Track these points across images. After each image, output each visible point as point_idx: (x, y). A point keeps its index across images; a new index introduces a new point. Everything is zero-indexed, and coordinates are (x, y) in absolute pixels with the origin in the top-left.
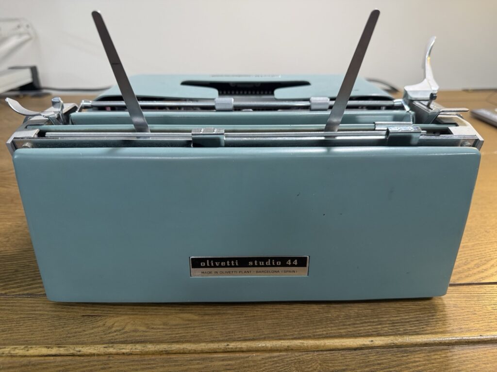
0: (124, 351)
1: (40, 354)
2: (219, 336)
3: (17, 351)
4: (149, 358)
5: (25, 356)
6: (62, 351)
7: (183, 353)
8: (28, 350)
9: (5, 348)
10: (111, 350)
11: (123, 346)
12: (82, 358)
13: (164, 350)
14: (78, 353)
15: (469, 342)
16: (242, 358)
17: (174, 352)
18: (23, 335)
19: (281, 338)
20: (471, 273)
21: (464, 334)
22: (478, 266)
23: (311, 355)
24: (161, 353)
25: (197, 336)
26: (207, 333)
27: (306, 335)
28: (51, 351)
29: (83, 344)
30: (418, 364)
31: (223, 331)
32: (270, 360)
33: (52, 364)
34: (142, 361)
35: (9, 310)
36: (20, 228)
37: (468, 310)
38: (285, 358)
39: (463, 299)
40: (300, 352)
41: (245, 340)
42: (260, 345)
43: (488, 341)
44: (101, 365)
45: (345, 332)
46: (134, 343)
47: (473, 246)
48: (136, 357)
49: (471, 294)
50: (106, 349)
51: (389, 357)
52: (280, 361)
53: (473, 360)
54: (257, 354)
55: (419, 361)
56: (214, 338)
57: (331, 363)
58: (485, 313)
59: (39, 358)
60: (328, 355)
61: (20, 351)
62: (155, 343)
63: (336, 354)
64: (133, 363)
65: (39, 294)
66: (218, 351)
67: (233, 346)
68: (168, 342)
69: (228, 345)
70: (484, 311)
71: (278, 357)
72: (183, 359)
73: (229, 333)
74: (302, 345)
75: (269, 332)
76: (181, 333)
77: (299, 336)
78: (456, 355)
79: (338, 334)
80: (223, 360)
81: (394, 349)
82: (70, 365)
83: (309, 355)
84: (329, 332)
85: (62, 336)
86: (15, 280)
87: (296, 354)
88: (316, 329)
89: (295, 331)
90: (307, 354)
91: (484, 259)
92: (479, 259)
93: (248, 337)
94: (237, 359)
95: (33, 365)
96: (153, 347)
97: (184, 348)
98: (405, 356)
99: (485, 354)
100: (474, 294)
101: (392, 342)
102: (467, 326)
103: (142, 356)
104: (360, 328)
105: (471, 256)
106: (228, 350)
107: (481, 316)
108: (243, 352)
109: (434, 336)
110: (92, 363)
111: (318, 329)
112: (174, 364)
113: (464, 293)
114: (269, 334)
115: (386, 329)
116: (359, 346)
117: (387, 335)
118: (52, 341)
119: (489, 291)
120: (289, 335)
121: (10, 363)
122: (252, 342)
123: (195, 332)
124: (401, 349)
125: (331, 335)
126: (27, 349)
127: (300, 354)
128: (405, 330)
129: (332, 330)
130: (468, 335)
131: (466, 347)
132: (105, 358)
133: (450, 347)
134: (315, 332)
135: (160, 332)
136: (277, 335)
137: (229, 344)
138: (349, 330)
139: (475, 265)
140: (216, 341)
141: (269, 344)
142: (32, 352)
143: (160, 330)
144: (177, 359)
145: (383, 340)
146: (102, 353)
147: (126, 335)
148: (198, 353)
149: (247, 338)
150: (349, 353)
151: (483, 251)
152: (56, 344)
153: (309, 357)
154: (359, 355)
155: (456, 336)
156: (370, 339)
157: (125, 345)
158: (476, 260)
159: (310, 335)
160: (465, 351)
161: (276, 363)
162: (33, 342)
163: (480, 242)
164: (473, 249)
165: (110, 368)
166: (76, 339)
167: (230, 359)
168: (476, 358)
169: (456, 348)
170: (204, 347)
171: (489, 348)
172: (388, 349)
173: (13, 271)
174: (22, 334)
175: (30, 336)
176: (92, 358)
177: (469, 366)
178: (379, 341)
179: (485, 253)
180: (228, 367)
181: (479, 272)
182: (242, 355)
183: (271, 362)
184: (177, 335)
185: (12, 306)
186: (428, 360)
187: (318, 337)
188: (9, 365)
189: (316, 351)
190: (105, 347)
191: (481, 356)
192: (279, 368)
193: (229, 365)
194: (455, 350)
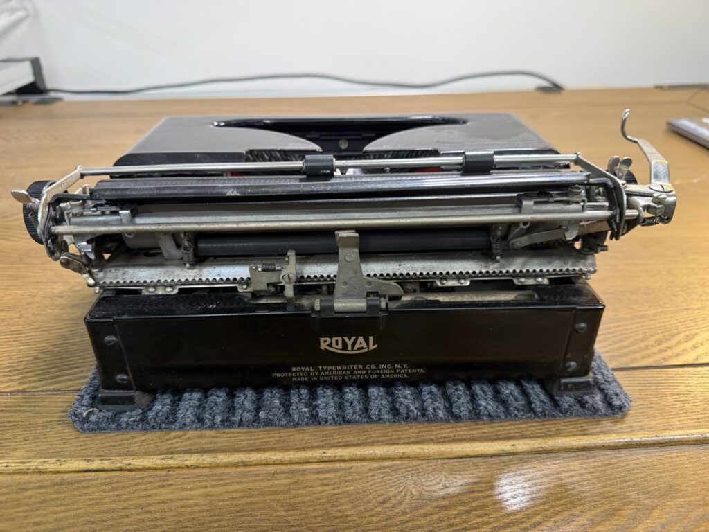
0: (187, 463)
1: (77, 469)
2: (313, 441)
3: (46, 466)
4: (220, 472)
5: (59, 472)
6: (106, 464)
7: (265, 465)
8: (61, 465)
9: (30, 462)
10: (171, 462)
11: (186, 457)
12: (133, 473)
13: (240, 461)
14: (128, 467)
15: (640, 444)
16: (343, 469)
17: (254, 463)
18: (52, 445)
19: (394, 442)
20: (649, 352)
21: (635, 435)
22: (659, 342)
23: (434, 464)
24: (236, 465)
25: (284, 441)
26: (297, 436)
27: (428, 438)
28: (92, 465)
29: (133, 455)
30: (572, 473)
31: (317, 434)
32: (379, 471)
33: (95, 482)
34: (212, 475)
35: (30, 412)
36: (35, 298)
37: (642, 403)
38: (400, 469)
39: (636, 388)
40: (420, 460)
41: (347, 446)
42: (366, 452)
43: (666, 442)
44: (160, 481)
45: (479, 433)
46: (201, 452)
47: (655, 315)
48: (204, 471)
49: (647, 380)
50: (164, 461)
51: (535, 466)
52: (393, 473)
53: (645, 467)
54: (362, 464)
55: (574, 470)
56: (306, 443)
57: (459, 475)
58: (665, 406)
59: (76, 475)
60: (456, 464)
61: (50, 465)
62: (229, 452)
63: (466, 463)
64: (200, 479)
65: (69, 389)
66: (311, 460)
67: (331, 453)
68: (245, 451)
69: (325, 453)
70: (664, 403)
71: (390, 467)
72: (266, 472)
73: (326, 437)
74: (421, 451)
75: (378, 435)
76: (262, 438)
77: (418, 439)
78: (623, 461)
79: (469, 436)
80: (319, 473)
81: (542, 455)
82: (117, 482)
83: (431, 464)
84: (457, 434)
85: (105, 445)
86: (35, 371)
87: (414, 463)
88: (440, 429)
89: (413, 433)
90: (428, 463)
91: (668, 333)
92: (661, 333)
93: (351, 441)
94: (336, 470)
95: (69, 483)
96: (226, 457)
97: (266, 459)
98: (555, 464)
99: (661, 459)
100: (651, 380)
101: (540, 446)
102: (640, 424)
103: (212, 470)
104: (498, 429)
105: (651, 328)
106: (325, 459)
107: (658, 410)
108: (344, 461)
109: (595, 437)
110: (146, 480)
111: (443, 429)
112: (254, 478)
113: (638, 380)
114: (378, 437)
115: (533, 429)
116: (496, 452)
117: (533, 437)
118: (92, 452)
119: (672, 377)
120: (404, 439)
121: (39, 482)
122: (356, 448)
123: (281, 437)
124: (551, 455)
125: (460, 437)
126: (59, 463)
127: (419, 462)
128: (558, 430)
129: (461, 431)
130: (640, 436)
131: (638, 451)
132: (164, 473)
133: (616, 451)
134: (439, 434)
135: (234, 437)
136: (389, 438)
137: (326, 451)
138: (484, 431)
139: (656, 341)
140: (308, 448)
141: (379, 451)
142: (67, 466)
143: (236, 435)
144: (258, 472)
145: (528, 444)
146: (160, 467)
147: (189, 442)
148: (286, 464)
149: (350, 443)
150: (484, 461)
151: (667, 322)
152: (97, 456)
153: (431, 466)
154: (495, 464)
155: (625, 437)
156: (512, 442)
157: (189, 455)
158: (658, 334)
159: (432, 437)
160: (634, 457)
161: (388, 476)
162: (67, 453)
163: (664, 310)
164: (655, 320)
165: (172, 485)
166: (124, 448)
167: (328, 471)
168: (648, 465)
169: (624, 452)
170: (292, 456)
171: (667, 452)
172: (535, 456)
173: (32, 358)
174: (52, 443)
175: (62, 446)
176: (145, 473)
177: (639, 475)
178: (522, 445)
179: (670, 325)
180: (325, 482)
181: (660, 351)
182: (343, 465)
183: (381, 474)
184: (258, 441)
185: (35, 406)
186: (585, 469)
187: (442, 440)
188: (38, 484)
189: (441, 459)
190: (162, 459)
191: (655, 463)
192: (392, 481)
193: (326, 479)
194: (623, 455)
